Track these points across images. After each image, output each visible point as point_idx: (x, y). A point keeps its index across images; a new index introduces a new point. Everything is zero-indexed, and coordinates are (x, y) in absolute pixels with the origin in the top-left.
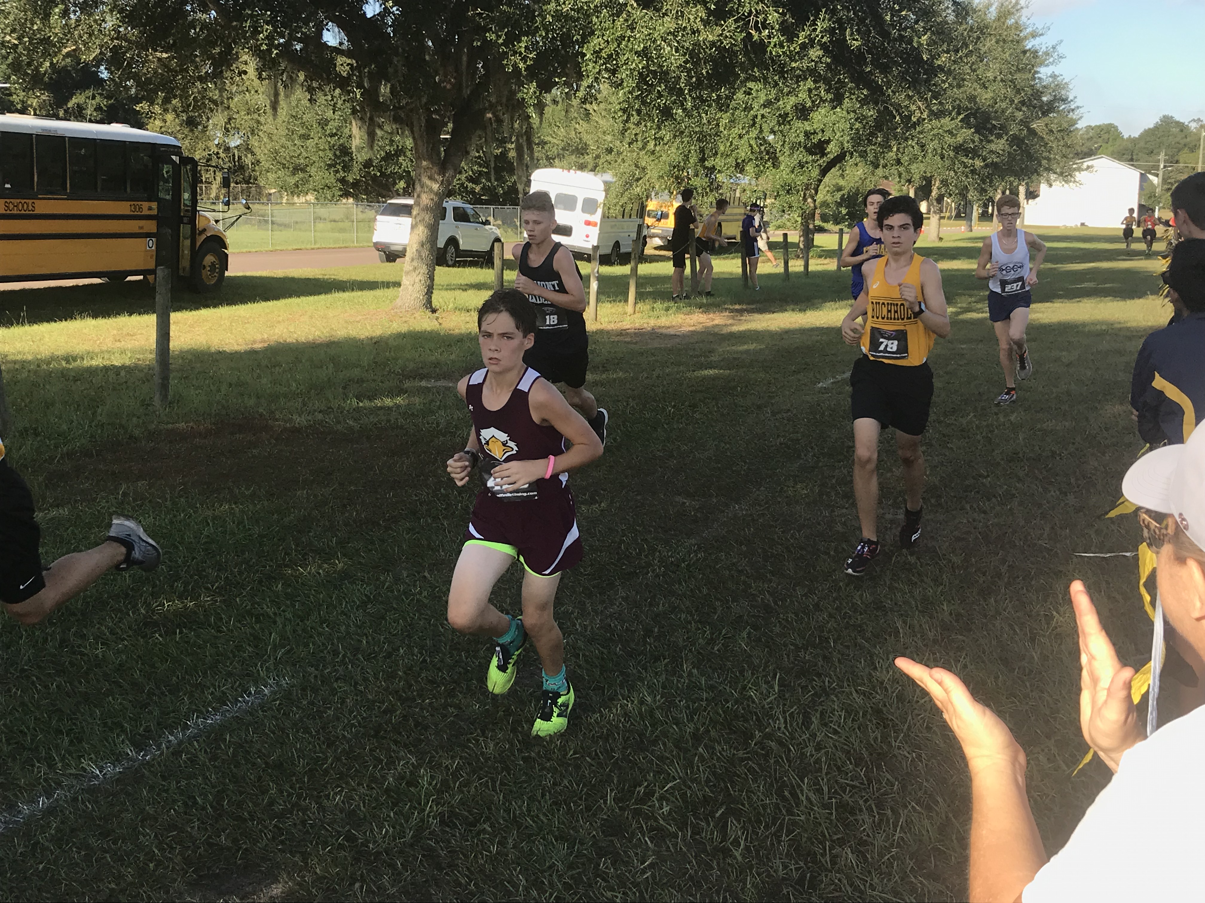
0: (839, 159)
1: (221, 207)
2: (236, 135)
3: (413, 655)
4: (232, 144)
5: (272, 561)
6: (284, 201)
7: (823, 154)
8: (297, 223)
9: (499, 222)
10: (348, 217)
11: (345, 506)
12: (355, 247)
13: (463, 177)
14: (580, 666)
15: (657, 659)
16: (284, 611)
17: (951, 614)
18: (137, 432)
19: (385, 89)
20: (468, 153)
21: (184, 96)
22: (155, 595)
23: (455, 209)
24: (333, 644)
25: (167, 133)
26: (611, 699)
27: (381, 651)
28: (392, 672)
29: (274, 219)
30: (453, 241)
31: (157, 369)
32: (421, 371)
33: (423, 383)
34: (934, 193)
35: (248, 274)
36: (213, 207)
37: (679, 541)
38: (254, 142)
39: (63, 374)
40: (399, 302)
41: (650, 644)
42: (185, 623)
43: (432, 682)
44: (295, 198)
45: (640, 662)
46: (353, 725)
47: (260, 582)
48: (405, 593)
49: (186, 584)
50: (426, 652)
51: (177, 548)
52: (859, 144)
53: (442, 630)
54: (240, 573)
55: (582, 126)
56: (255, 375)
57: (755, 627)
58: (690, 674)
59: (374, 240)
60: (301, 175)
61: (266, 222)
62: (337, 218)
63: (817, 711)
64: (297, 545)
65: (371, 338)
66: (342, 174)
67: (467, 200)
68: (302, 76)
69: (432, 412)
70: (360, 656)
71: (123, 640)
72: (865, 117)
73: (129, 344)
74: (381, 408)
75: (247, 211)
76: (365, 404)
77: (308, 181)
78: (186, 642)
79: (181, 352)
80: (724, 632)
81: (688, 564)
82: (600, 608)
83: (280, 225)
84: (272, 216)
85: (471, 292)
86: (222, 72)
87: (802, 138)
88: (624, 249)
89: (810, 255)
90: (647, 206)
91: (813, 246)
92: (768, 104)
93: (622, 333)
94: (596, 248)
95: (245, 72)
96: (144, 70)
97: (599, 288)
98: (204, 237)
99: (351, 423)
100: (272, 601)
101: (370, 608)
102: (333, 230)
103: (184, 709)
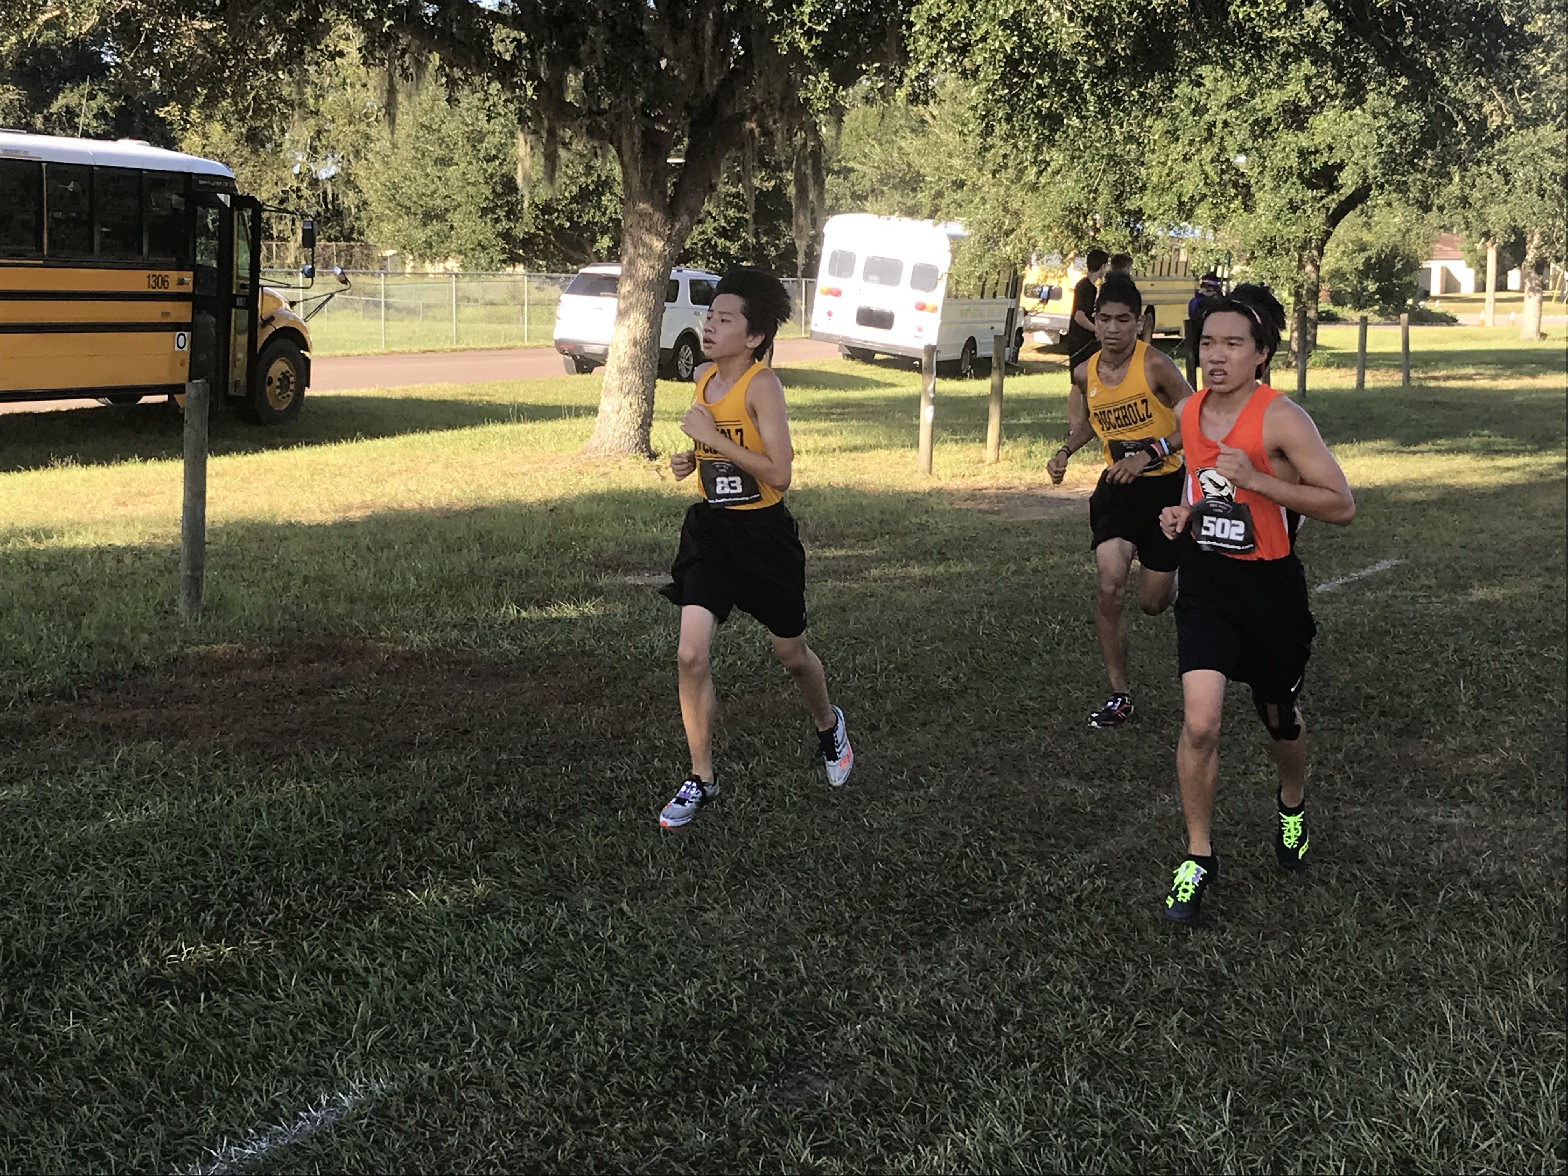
0: (1360, 196)
1: (300, 280)
2: (330, 160)
4: (323, 175)
6: (408, 269)
7: (1332, 188)
8: (428, 306)
10: (514, 297)
11: (489, 788)
12: (526, 348)
13: (709, 228)
14: (883, 1072)
17: (1540, 993)
18: (147, 659)
19: (573, 81)
20: (712, 188)
21: (239, 93)
22: (167, 935)
23: (694, 283)
24: (462, 1023)
25: (213, 155)
26: (936, 1130)
27: (543, 1036)
29: (391, 300)
30: (689, 338)
31: (184, 551)
32: (627, 558)
33: (630, 580)
34: (1531, 256)
35: (344, 393)
36: (289, 280)
37: (1063, 857)
38: (359, 169)
39: (29, 560)
40: (594, 441)
41: (1008, 1036)
42: (214, 983)
43: (628, 1092)
44: (427, 265)
45: (988, 1066)
46: (491, 1163)
47: (344, 915)
48: (587, 937)
49: (220, 916)
50: (620, 1040)
51: (206, 854)
52: (1394, 171)
54: (311, 899)
55: (911, 144)
56: (349, 563)
57: (1194, 1011)
58: (1076, 1090)
59: (557, 336)
60: (436, 226)
61: (377, 304)
62: (497, 298)
64: (408, 853)
65: (546, 503)
66: (505, 224)
67: (715, 269)
68: (436, 58)
69: (643, 628)
70: (507, 1045)
71: (110, 1009)
72: (1404, 126)
73: (141, 510)
74: (558, 620)
75: (344, 286)
76: (533, 612)
77: (448, 236)
78: (216, 1015)
79: (225, 524)
80: (1138, 1017)
81: (1079, 897)
82: (922, 970)
83: (399, 310)
84: (387, 296)
86: (301, 52)
87: (1294, 161)
88: (983, 352)
89: (1310, 362)
90: (1023, 277)
91: (1315, 346)
92: (1234, 103)
93: (974, 495)
94: (931, 350)
95: (341, 54)
96: (174, 50)
97: (935, 418)
98: (270, 330)
99: (506, 645)
100: (362, 948)
101: (528, 964)
102: (489, 319)
103: (208, 1129)
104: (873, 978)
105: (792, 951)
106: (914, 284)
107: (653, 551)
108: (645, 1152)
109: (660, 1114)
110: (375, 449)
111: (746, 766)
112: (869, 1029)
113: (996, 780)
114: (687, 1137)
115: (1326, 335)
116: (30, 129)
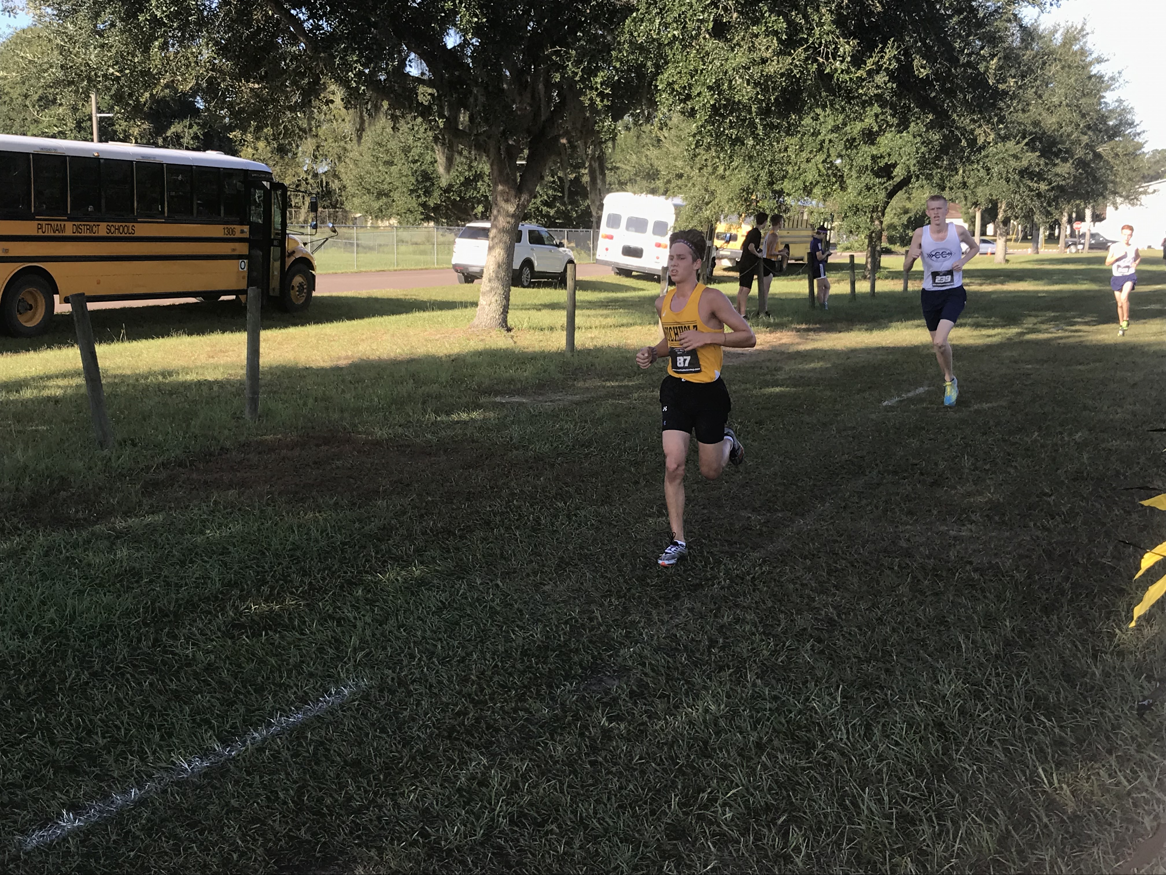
0: (905, 182)
1: (309, 230)
2: (324, 162)
3: (485, 659)
4: (321, 171)
5: (353, 567)
6: (369, 224)
7: (890, 178)
8: (380, 245)
9: (573, 245)
11: (422, 516)
12: (436, 269)
13: (538, 201)
14: (646, 674)
15: (721, 669)
16: (364, 616)
17: (1013, 630)
18: (228, 444)
19: (464, 118)
20: (542, 178)
21: (275, 124)
22: (243, 599)
23: (531, 232)
24: (409, 648)
25: (259, 160)
26: (676, 707)
27: (455, 655)
28: (465, 676)
29: (359, 242)
30: (528, 263)
31: (247, 383)
32: (496, 387)
33: (498, 399)
34: (1000, 216)
35: (335, 294)
36: (302, 230)
37: (744, 554)
38: (341, 168)
39: (159, 388)
40: (476, 321)
41: (715, 655)
42: (269, 625)
43: (503, 687)
44: (379, 222)
45: (704, 671)
46: (427, 726)
47: (342, 587)
48: (478, 600)
49: (272, 588)
50: (498, 657)
51: (264, 553)
52: (925, 168)
53: (513, 637)
54: (324, 579)
55: (653, 153)
56: (340, 390)
57: (819, 641)
58: (754, 684)
59: (453, 262)
60: (384, 199)
61: (352, 244)
62: (419, 241)
63: (878, 722)
64: (377, 553)
65: (449, 356)
66: (423, 199)
67: (542, 224)
68: (385, 104)
69: (506, 427)
70: (435, 660)
71: (212, 640)
72: (931, 141)
73: (222, 360)
74: (458, 422)
75: (334, 234)
76: (444, 418)
77: (391, 206)
78: (272, 644)
79: (271, 368)
80: (787, 644)
81: (753, 577)
82: (666, 618)
83: (364, 248)
84: (357, 239)
85: (545, 312)
86: (310, 101)
87: (869, 162)
89: (877, 275)
90: (716, 228)
91: (879, 267)
92: (836, 129)
94: (665, 269)
95: (332, 102)
96: (238, 101)
98: (293, 259)
99: (429, 436)
100: (352, 606)
101: (445, 614)
102: (414, 253)
103: (268, 708)
104: (639, 622)
105: (593, 607)
106: (655, 232)
107: (510, 383)
108: (514, 719)
109: (522, 698)
110: (353, 326)
111: (565, 504)
112: (638, 651)
113: (705, 511)
114: (537, 711)
115: (886, 261)
116: (157, 146)
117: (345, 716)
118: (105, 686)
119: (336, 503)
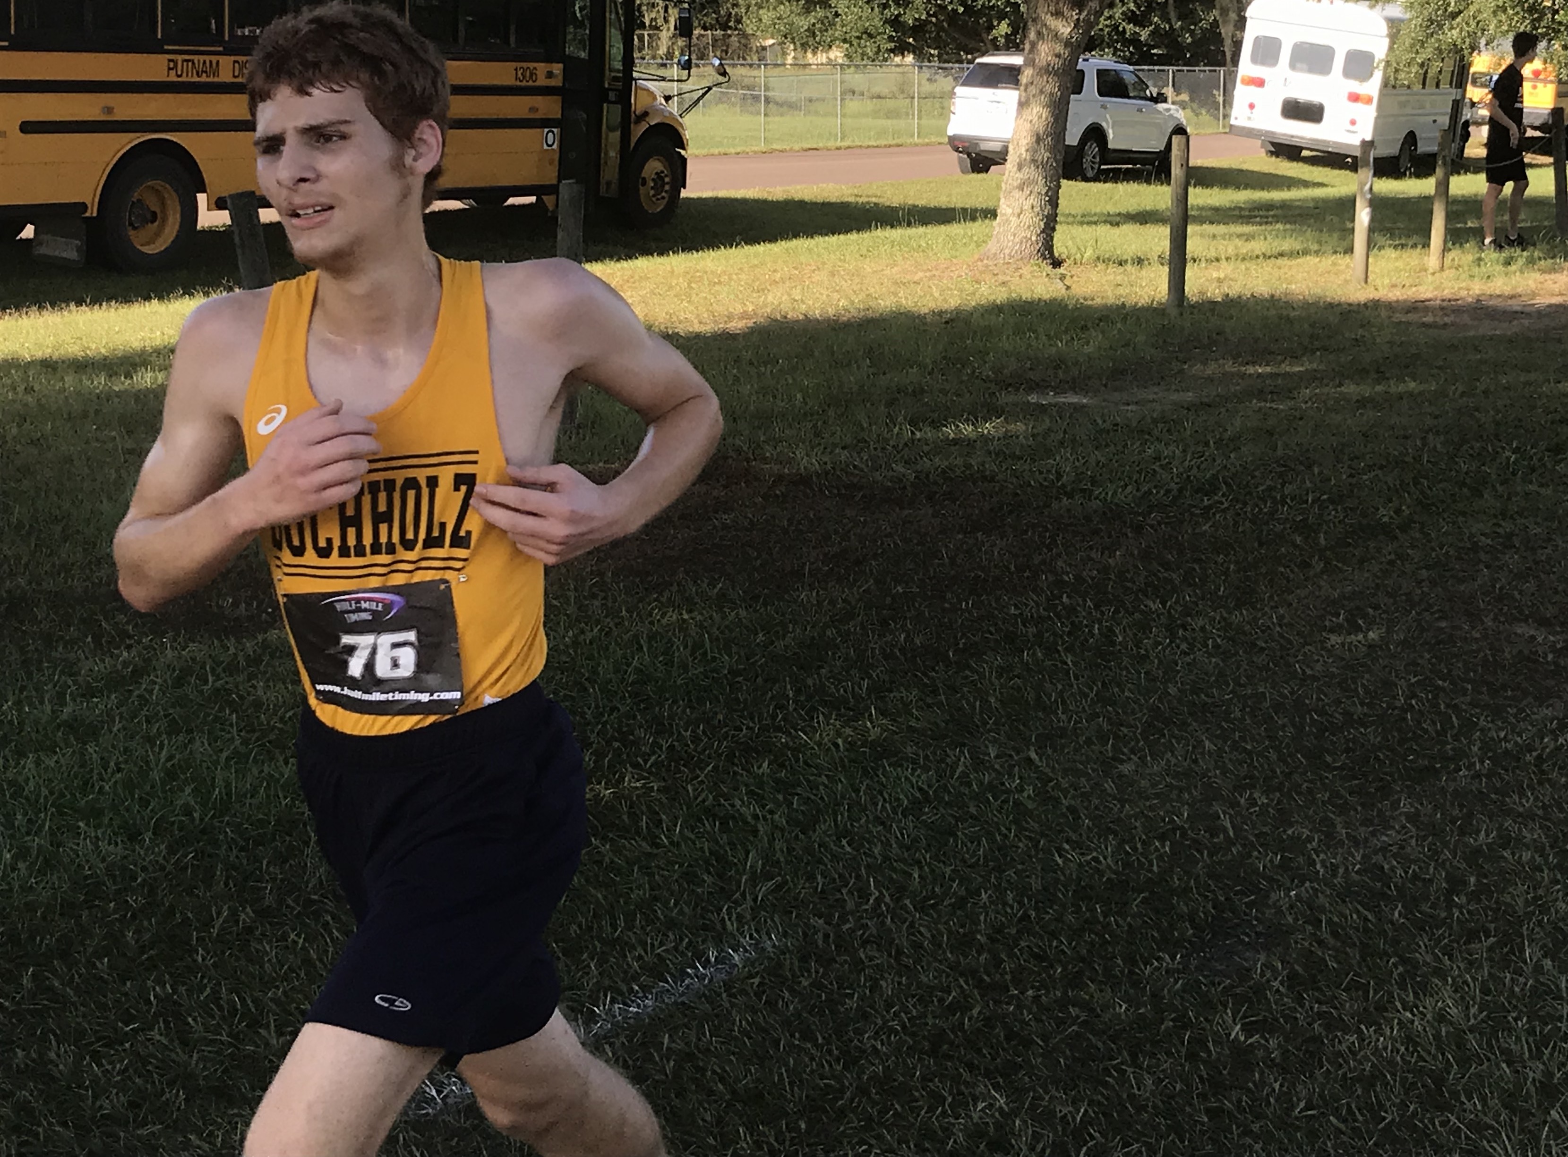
1: (675, 72)
3: (1005, 904)
5: (752, 719)
6: (789, 60)
8: (810, 100)
9: (1185, 97)
10: (903, 90)
11: (884, 623)
12: (916, 145)
13: (1118, 13)
14: (1320, 943)
15: (1472, 936)
16: (771, 812)
23: (1101, 73)
24: (858, 877)
26: (1381, 1008)
27: (946, 893)
28: (965, 935)
29: (770, 94)
30: (1095, 133)
32: (1031, 375)
33: (1033, 398)
35: (722, 194)
36: (662, 72)
37: (1521, 710)
40: (992, 247)
41: (1460, 907)
43: (1039, 958)
44: (809, 55)
45: (1438, 940)
46: (892, 1030)
47: (730, 757)
48: (991, 787)
49: (599, 755)
50: (1030, 900)
53: (1060, 861)
54: (696, 739)
59: (950, 132)
60: (820, 12)
61: (756, 98)
62: (885, 91)
64: (798, 692)
65: (941, 313)
66: (893, 10)
67: (1124, 58)
69: (1049, 453)
70: (907, 901)
74: (955, 442)
75: (721, 79)
76: (925, 433)
77: (832, 24)
81: (1539, 757)
82: (1363, 833)
83: (780, 104)
84: (767, 89)
85: (1128, 229)
88: (1423, 148)
90: (1470, 65)
93: (1416, 307)
94: (1367, 145)
97: (1372, 220)
98: (644, 127)
99: (900, 468)
100: (750, 793)
101: (928, 815)
102: (875, 114)
103: (590, 984)
104: (1310, 839)
105: (1217, 808)
106: (1348, 73)
107: (1057, 367)
108: (1060, 1022)
109: (1075, 981)
110: (756, 255)
111: (1164, 603)
112: (1304, 895)
113: (1445, 624)
114: (1105, 1007)
117: (733, 1005)
118: (285, 937)
119: (722, 595)
